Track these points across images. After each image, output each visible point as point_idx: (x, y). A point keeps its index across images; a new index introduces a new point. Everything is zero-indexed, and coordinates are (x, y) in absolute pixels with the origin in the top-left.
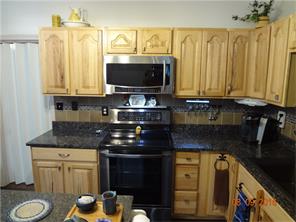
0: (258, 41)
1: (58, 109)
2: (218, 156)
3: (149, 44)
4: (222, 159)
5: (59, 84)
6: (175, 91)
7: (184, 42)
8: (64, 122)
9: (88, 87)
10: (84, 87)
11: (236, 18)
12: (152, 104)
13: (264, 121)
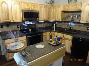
0: (53, 8)
1: (1, 27)
2: (50, 32)
3: (33, 7)
4: (51, 33)
5: (7, 18)
6: (39, 19)
7: (40, 7)
8: (4, 32)
9: (17, 19)
10: (16, 19)
11: (46, 3)
12: (31, 23)
13: (55, 25)
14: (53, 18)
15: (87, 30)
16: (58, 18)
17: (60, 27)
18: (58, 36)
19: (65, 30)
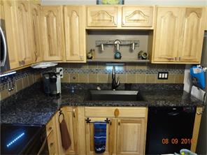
14: (51, 55)
15: (159, 78)
16: (72, 54)
17: (74, 81)
18: (93, 120)
19: (98, 88)
